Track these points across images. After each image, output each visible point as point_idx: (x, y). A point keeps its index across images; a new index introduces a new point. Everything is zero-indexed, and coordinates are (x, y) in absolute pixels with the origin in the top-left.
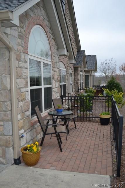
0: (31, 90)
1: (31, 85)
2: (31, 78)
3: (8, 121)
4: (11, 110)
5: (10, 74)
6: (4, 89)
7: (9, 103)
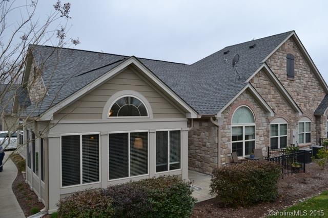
0: (232, 143)
1: (232, 141)
2: (232, 137)
3: (215, 157)
4: (218, 152)
5: (218, 136)
6: (215, 143)
7: (216, 149)
